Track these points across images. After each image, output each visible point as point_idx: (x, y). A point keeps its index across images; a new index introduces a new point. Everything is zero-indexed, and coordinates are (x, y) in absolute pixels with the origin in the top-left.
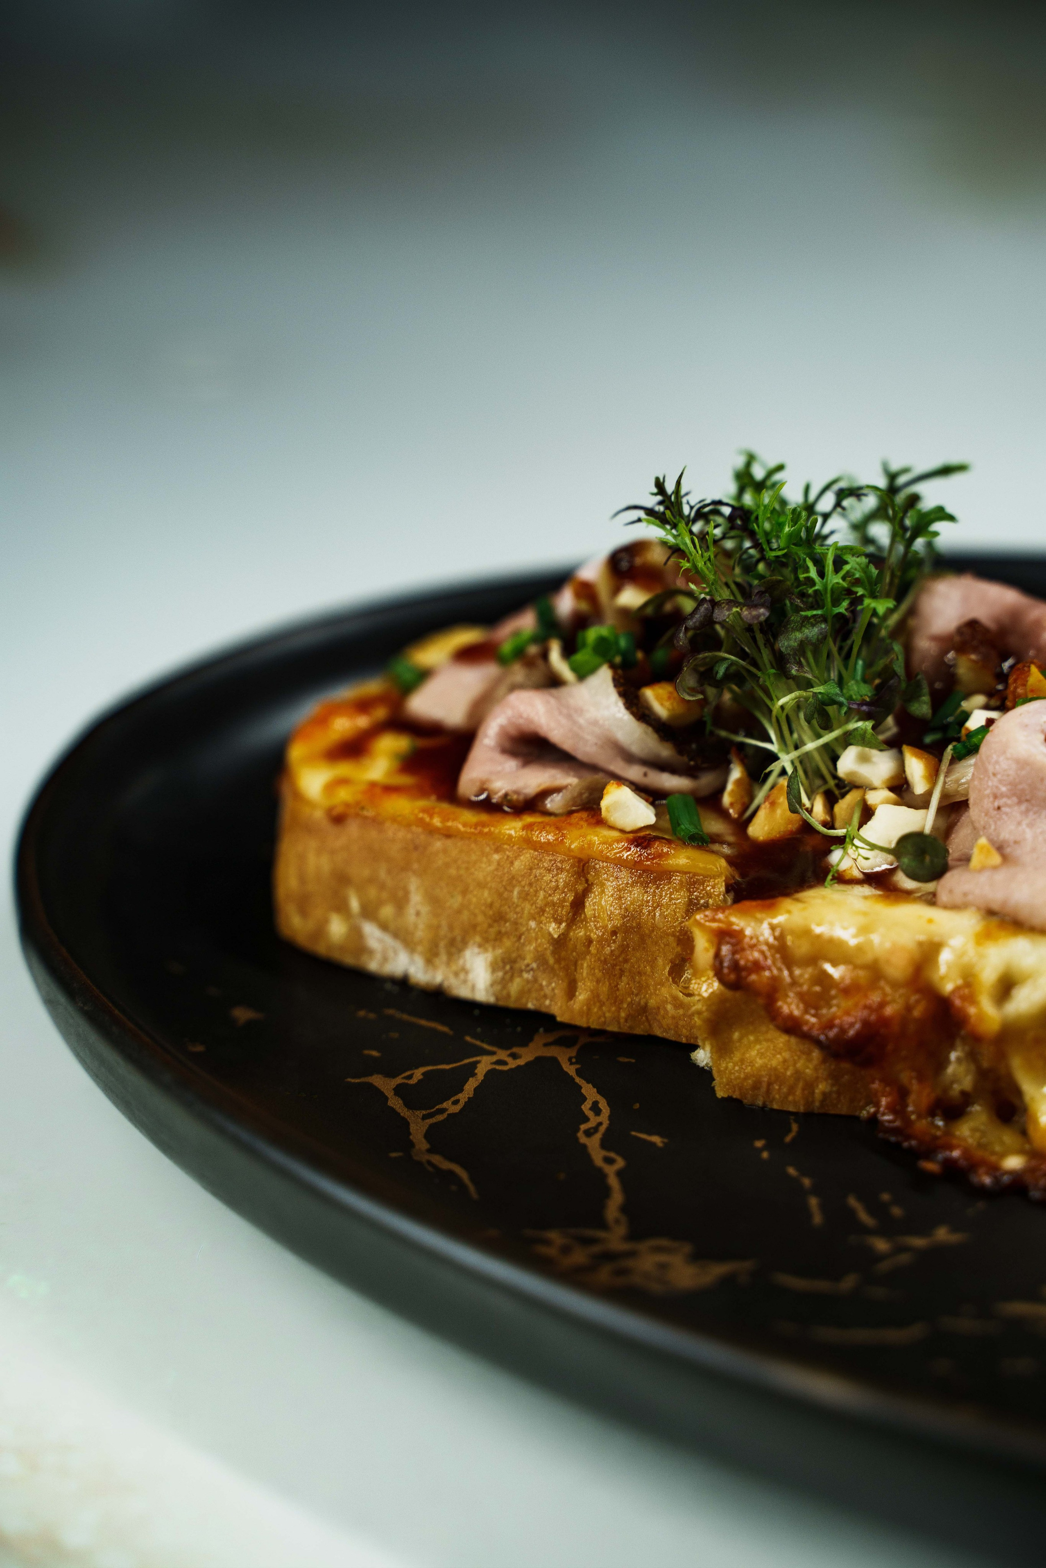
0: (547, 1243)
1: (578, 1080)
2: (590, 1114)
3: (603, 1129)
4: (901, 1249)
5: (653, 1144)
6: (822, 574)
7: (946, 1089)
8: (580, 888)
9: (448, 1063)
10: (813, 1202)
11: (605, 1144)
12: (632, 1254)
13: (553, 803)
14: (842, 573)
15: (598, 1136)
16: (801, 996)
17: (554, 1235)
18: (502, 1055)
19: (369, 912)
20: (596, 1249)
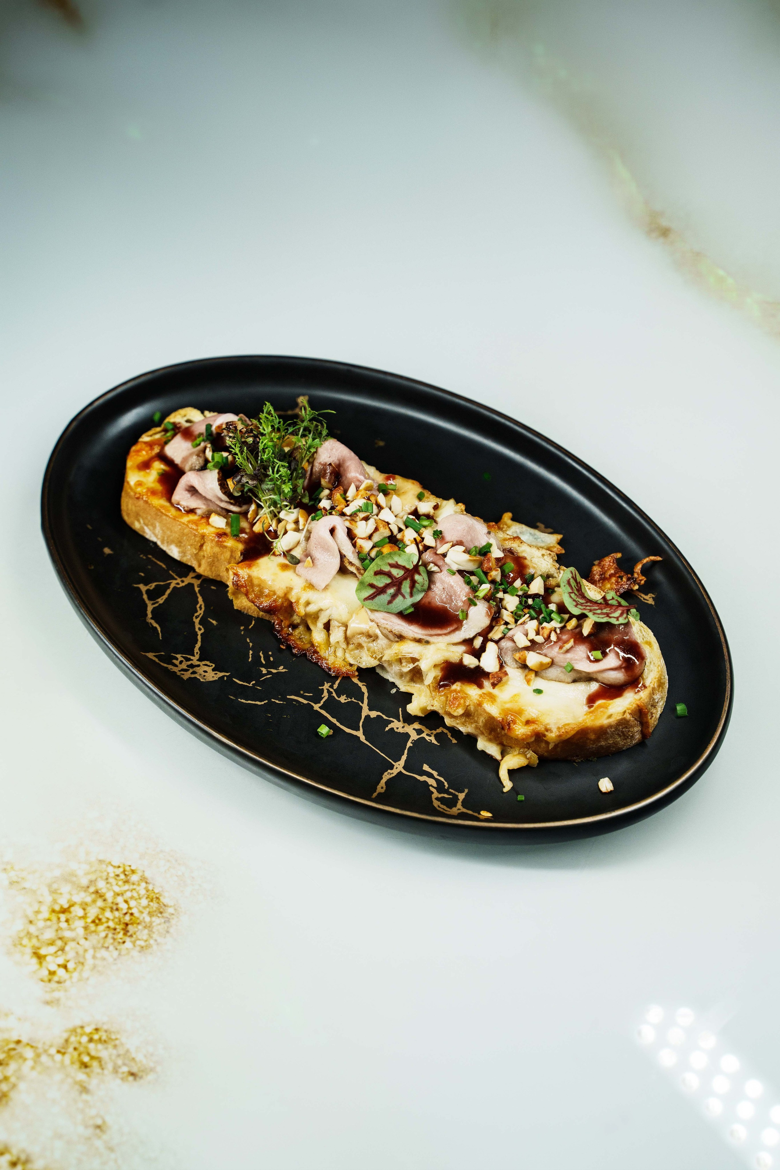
0: (177, 659)
1: (198, 595)
2: (198, 609)
3: (201, 616)
4: (269, 673)
5: (213, 624)
6: (273, 472)
7: (293, 622)
8: (202, 542)
9: (163, 582)
10: (251, 652)
11: (200, 623)
12: (199, 666)
13: (199, 512)
14: (279, 474)
15: (199, 619)
16: (255, 595)
17: (179, 656)
18: (179, 580)
19: (147, 525)
20: (189, 663)
